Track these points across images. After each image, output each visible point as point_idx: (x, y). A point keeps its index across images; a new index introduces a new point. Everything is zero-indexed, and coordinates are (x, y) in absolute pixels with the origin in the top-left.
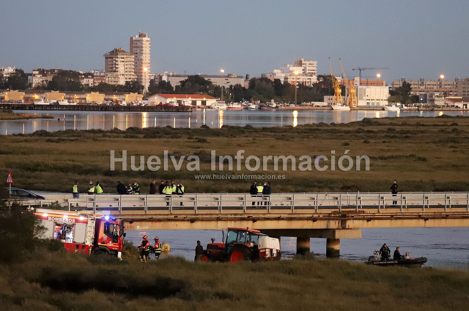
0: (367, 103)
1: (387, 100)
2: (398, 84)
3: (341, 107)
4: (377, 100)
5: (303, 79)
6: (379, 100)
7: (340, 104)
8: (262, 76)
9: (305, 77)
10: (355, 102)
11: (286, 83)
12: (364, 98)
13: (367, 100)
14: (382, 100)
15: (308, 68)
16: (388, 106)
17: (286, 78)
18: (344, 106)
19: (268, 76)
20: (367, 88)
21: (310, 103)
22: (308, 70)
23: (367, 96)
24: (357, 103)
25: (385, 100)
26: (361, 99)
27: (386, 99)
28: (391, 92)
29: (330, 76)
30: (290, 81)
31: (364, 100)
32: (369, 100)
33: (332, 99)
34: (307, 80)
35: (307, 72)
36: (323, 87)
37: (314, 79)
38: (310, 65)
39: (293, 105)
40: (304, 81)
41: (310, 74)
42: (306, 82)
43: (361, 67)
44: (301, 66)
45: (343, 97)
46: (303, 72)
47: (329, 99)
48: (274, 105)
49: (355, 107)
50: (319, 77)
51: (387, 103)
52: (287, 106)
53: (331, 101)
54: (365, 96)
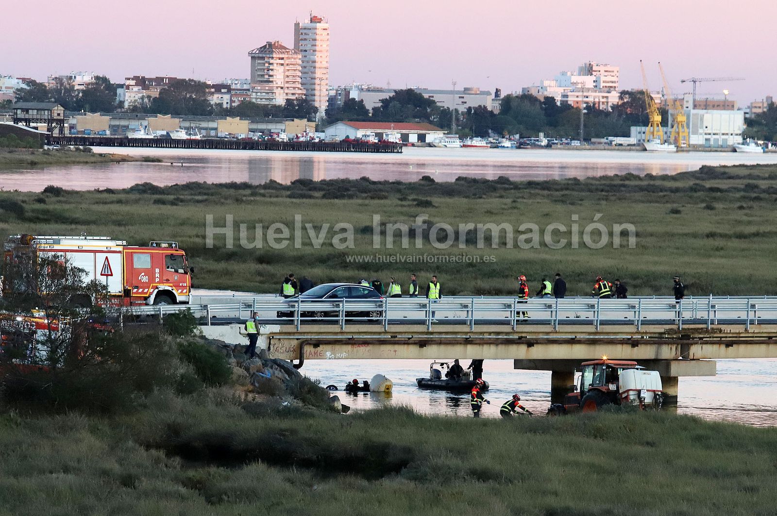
0: (706, 140)
1: (740, 135)
2: (760, 107)
3: (659, 146)
4: (723, 134)
5: (594, 97)
6: (727, 134)
7: (659, 141)
8: (523, 91)
9: (597, 94)
10: (684, 138)
11: (565, 103)
12: (701, 131)
13: (706, 134)
14: (732, 135)
15: (603, 78)
16: (743, 144)
17: (565, 96)
18: (666, 144)
19: (534, 92)
20: (707, 113)
21: (607, 139)
22: (604, 82)
23: (706, 127)
24: (687, 140)
25: (737, 135)
26: (696, 132)
27: (740, 132)
28: (749, 122)
29: (642, 93)
30: (571, 100)
31: (701, 134)
32: (710, 134)
33: (644, 133)
34: (602, 100)
35: (602, 85)
36: (629, 111)
37: (614, 98)
38: (606, 74)
39: (576, 142)
40: (597, 100)
41: (607, 89)
42: (599, 102)
43: (696, 77)
44: (591, 74)
45: (665, 129)
46: (595, 84)
47: (640, 133)
48: (544, 142)
49: (685, 145)
50: (623, 93)
51: (740, 139)
52: (567, 144)
53: (643, 135)
54: (702, 127)
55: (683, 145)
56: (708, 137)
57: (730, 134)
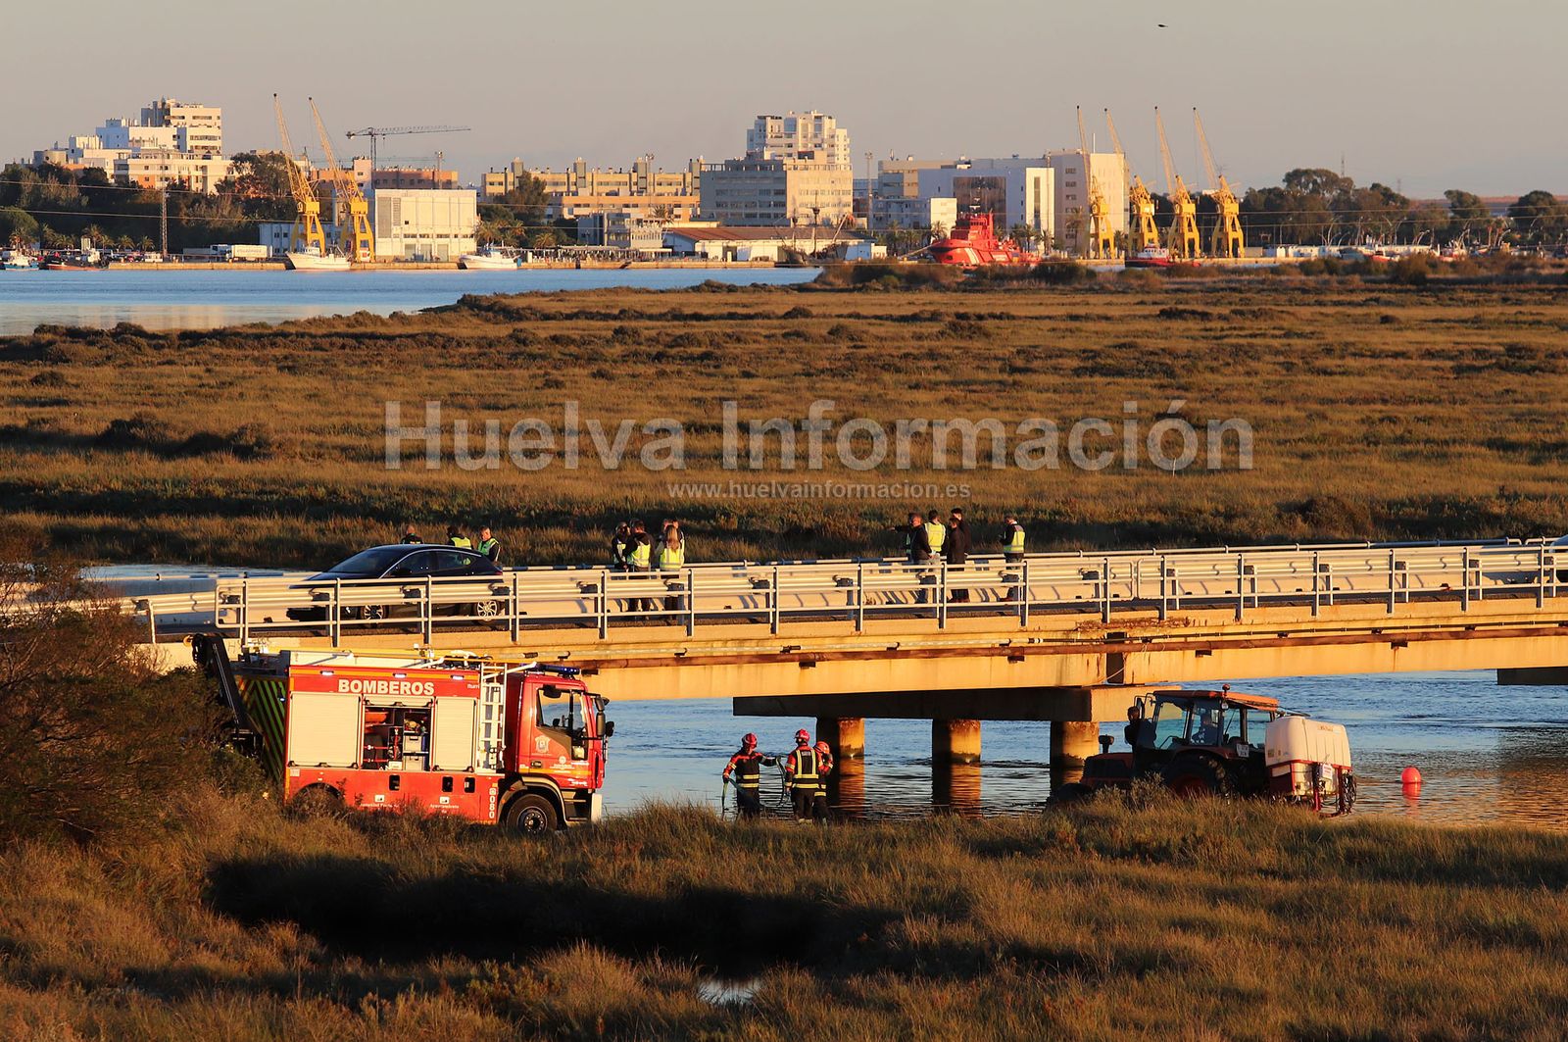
0: (408, 247)
1: (472, 236)
2: (500, 184)
3: (318, 259)
4: (440, 236)
5: (182, 168)
6: (447, 236)
7: (316, 251)
8: (36, 158)
9: (185, 162)
10: (365, 244)
11: (123, 179)
12: (395, 230)
13: (406, 236)
14: (456, 236)
15: (190, 132)
16: (478, 253)
17: (122, 166)
18: (332, 255)
19: (57, 158)
20: (406, 195)
21: (215, 249)
22: (192, 138)
23: (407, 223)
24: (372, 248)
25: (465, 236)
26: (386, 234)
27: (469, 231)
28: (485, 212)
29: (278, 158)
30: (135, 173)
31: (396, 236)
32: (414, 236)
33: (286, 235)
34: (194, 173)
35: (190, 143)
36: (251, 193)
37: (218, 169)
38: (196, 122)
39: (153, 255)
40: (185, 174)
41: (204, 152)
42: (189, 178)
43: (377, 126)
44: (168, 123)
45: (327, 227)
46: (175, 143)
47: (277, 235)
48: (94, 256)
49: (368, 259)
50: (239, 159)
51: (472, 245)
52: (139, 259)
53: (285, 240)
54: (397, 224)
55: (362, 259)
56: (410, 241)
57: (452, 236)
